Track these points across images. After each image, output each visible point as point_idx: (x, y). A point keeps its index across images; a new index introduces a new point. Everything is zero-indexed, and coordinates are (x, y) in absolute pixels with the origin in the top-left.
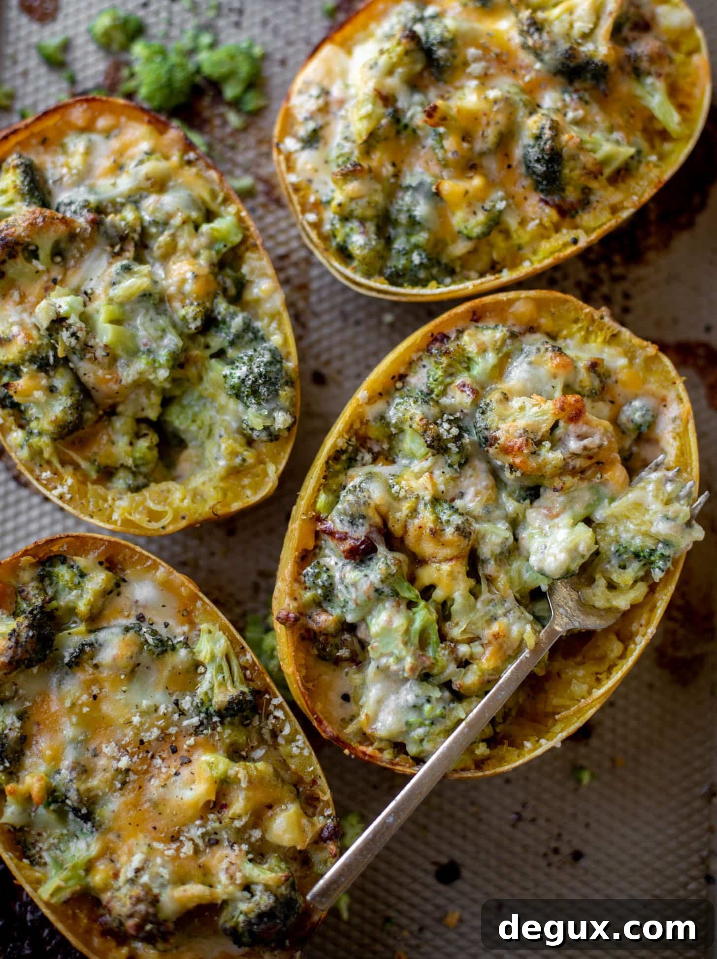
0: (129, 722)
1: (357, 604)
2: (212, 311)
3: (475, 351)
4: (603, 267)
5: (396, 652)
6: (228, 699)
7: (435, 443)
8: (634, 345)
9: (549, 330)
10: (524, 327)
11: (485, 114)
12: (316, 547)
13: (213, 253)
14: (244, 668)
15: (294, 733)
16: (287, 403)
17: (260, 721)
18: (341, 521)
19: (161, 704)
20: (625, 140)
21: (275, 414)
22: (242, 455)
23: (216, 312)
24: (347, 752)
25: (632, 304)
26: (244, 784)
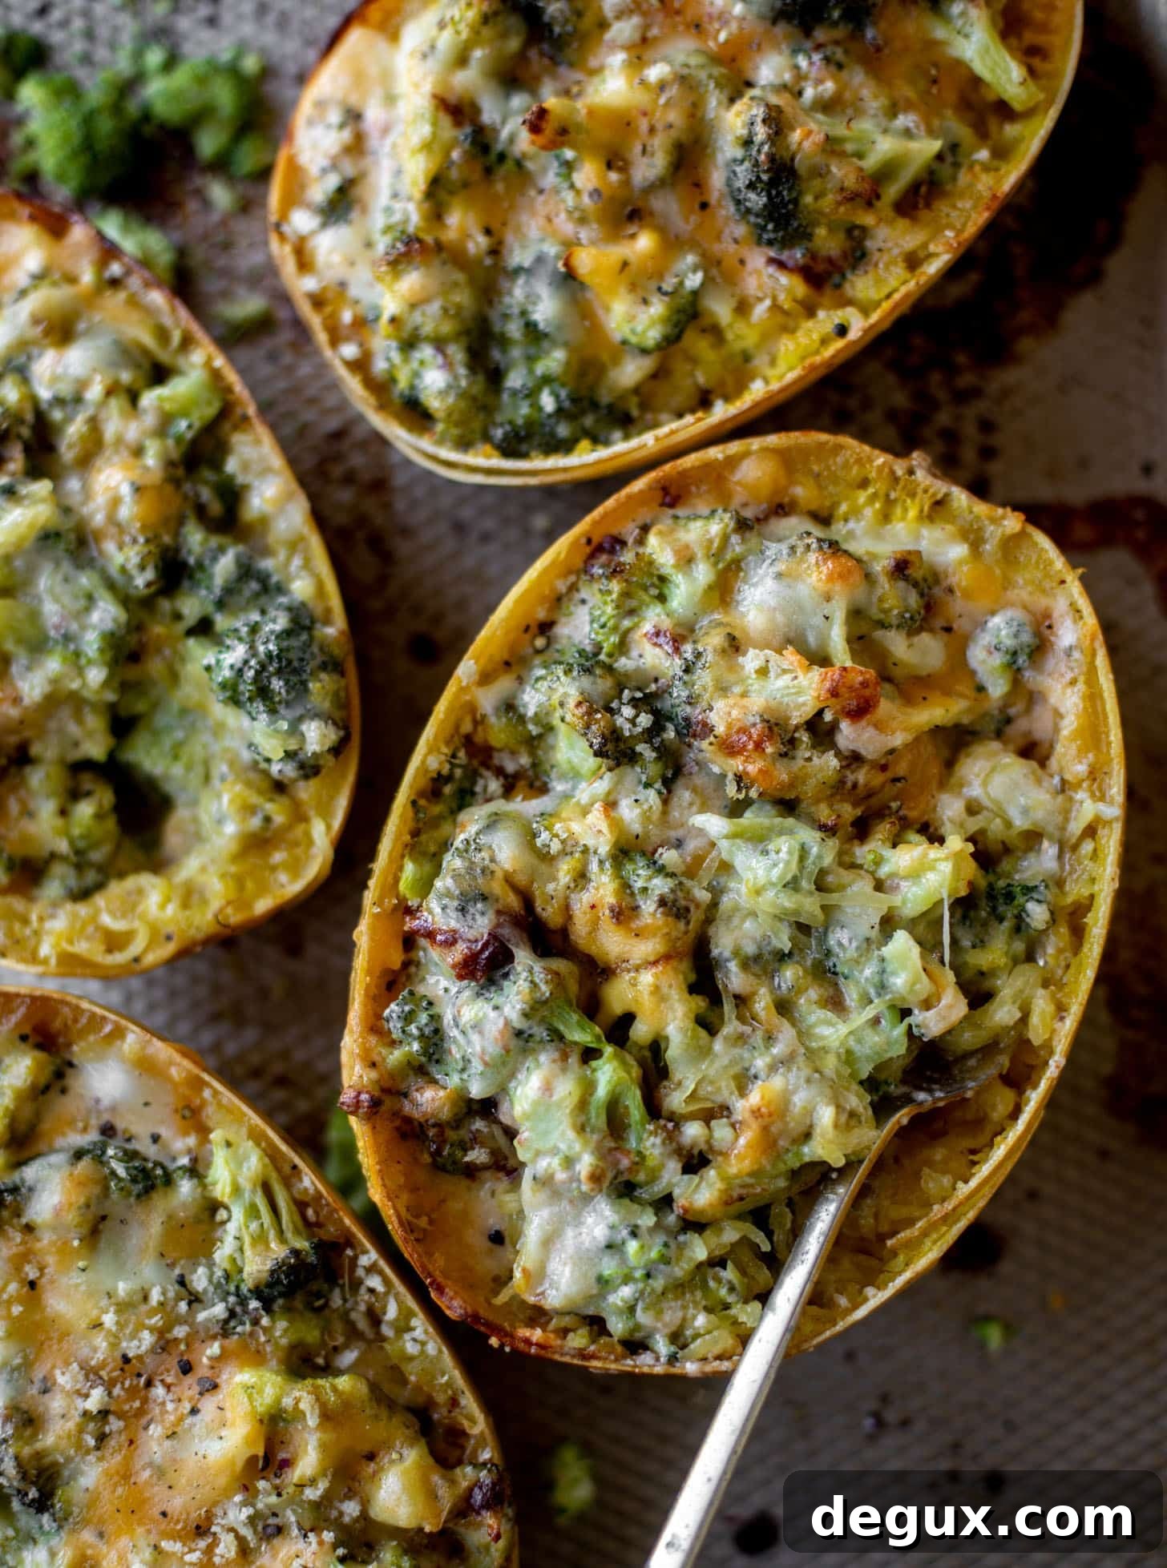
0: (98, 1325)
1: (486, 1064)
2: (177, 550)
3: (672, 561)
4: (935, 378)
5: (563, 1146)
6: (269, 1265)
7: (610, 747)
8: (978, 518)
9: (813, 506)
10: (764, 506)
11: (645, 114)
12: (406, 964)
13: (170, 442)
14: (301, 1205)
15: (406, 1315)
16: (327, 705)
17: (345, 1300)
18: (444, 908)
19: (154, 1285)
20: (922, 128)
21: (304, 727)
22: (263, 810)
23: (184, 552)
24: (494, 1341)
25: (997, 440)
26: (312, 1421)
